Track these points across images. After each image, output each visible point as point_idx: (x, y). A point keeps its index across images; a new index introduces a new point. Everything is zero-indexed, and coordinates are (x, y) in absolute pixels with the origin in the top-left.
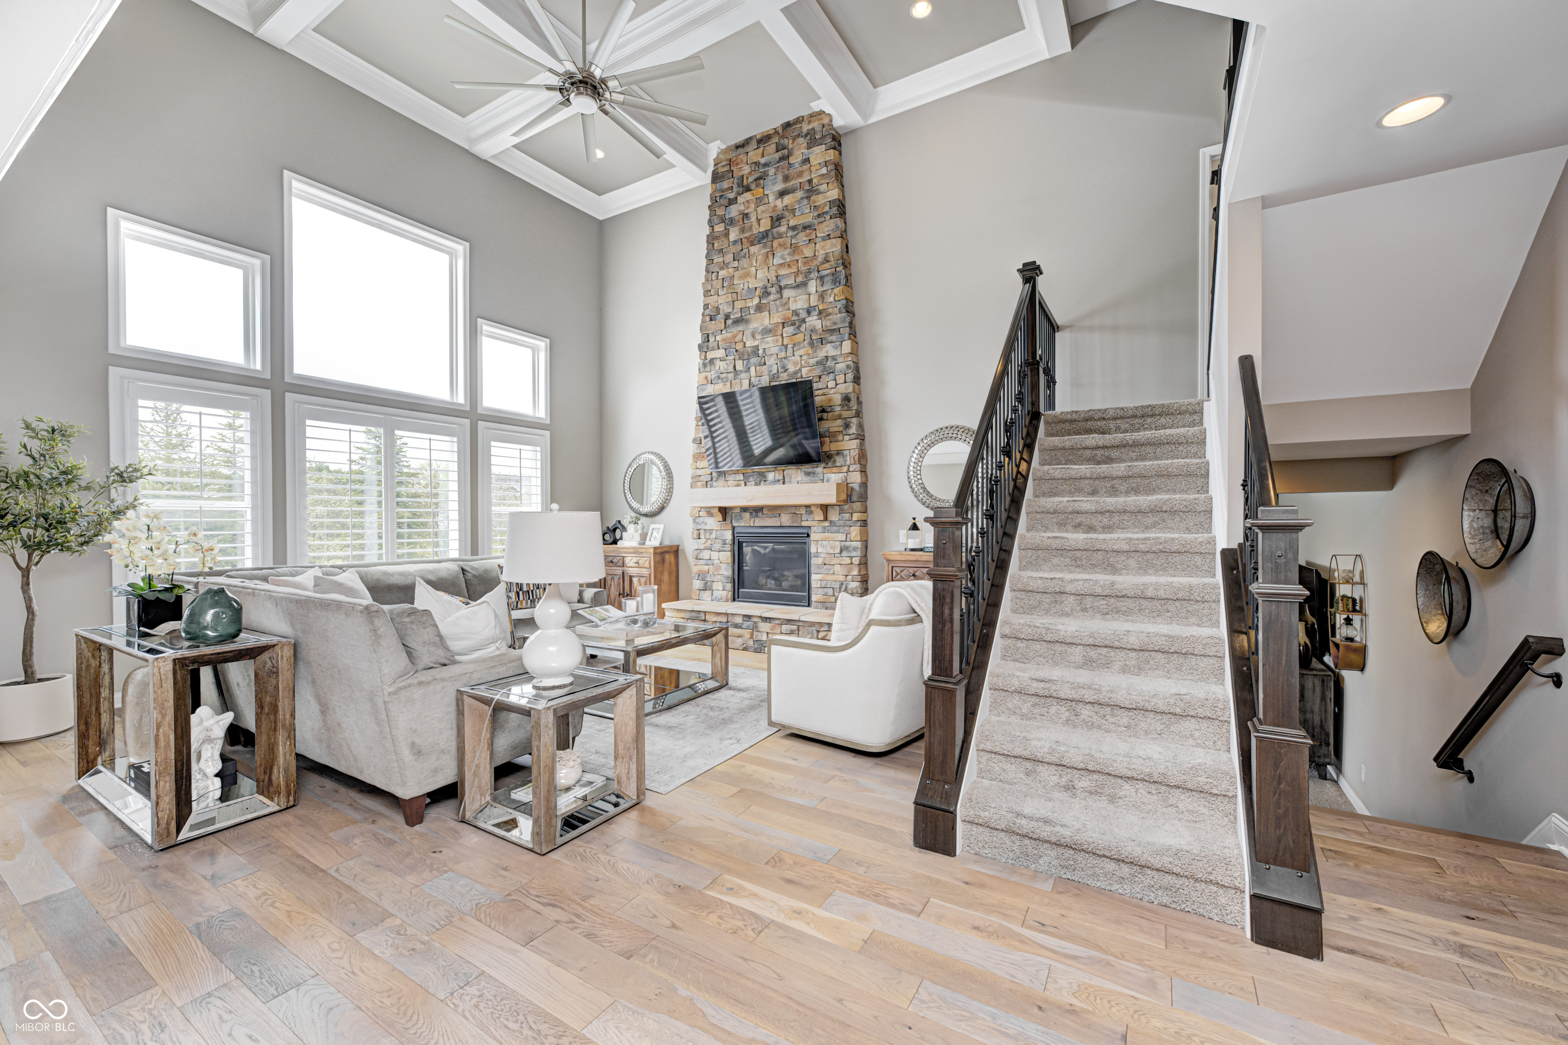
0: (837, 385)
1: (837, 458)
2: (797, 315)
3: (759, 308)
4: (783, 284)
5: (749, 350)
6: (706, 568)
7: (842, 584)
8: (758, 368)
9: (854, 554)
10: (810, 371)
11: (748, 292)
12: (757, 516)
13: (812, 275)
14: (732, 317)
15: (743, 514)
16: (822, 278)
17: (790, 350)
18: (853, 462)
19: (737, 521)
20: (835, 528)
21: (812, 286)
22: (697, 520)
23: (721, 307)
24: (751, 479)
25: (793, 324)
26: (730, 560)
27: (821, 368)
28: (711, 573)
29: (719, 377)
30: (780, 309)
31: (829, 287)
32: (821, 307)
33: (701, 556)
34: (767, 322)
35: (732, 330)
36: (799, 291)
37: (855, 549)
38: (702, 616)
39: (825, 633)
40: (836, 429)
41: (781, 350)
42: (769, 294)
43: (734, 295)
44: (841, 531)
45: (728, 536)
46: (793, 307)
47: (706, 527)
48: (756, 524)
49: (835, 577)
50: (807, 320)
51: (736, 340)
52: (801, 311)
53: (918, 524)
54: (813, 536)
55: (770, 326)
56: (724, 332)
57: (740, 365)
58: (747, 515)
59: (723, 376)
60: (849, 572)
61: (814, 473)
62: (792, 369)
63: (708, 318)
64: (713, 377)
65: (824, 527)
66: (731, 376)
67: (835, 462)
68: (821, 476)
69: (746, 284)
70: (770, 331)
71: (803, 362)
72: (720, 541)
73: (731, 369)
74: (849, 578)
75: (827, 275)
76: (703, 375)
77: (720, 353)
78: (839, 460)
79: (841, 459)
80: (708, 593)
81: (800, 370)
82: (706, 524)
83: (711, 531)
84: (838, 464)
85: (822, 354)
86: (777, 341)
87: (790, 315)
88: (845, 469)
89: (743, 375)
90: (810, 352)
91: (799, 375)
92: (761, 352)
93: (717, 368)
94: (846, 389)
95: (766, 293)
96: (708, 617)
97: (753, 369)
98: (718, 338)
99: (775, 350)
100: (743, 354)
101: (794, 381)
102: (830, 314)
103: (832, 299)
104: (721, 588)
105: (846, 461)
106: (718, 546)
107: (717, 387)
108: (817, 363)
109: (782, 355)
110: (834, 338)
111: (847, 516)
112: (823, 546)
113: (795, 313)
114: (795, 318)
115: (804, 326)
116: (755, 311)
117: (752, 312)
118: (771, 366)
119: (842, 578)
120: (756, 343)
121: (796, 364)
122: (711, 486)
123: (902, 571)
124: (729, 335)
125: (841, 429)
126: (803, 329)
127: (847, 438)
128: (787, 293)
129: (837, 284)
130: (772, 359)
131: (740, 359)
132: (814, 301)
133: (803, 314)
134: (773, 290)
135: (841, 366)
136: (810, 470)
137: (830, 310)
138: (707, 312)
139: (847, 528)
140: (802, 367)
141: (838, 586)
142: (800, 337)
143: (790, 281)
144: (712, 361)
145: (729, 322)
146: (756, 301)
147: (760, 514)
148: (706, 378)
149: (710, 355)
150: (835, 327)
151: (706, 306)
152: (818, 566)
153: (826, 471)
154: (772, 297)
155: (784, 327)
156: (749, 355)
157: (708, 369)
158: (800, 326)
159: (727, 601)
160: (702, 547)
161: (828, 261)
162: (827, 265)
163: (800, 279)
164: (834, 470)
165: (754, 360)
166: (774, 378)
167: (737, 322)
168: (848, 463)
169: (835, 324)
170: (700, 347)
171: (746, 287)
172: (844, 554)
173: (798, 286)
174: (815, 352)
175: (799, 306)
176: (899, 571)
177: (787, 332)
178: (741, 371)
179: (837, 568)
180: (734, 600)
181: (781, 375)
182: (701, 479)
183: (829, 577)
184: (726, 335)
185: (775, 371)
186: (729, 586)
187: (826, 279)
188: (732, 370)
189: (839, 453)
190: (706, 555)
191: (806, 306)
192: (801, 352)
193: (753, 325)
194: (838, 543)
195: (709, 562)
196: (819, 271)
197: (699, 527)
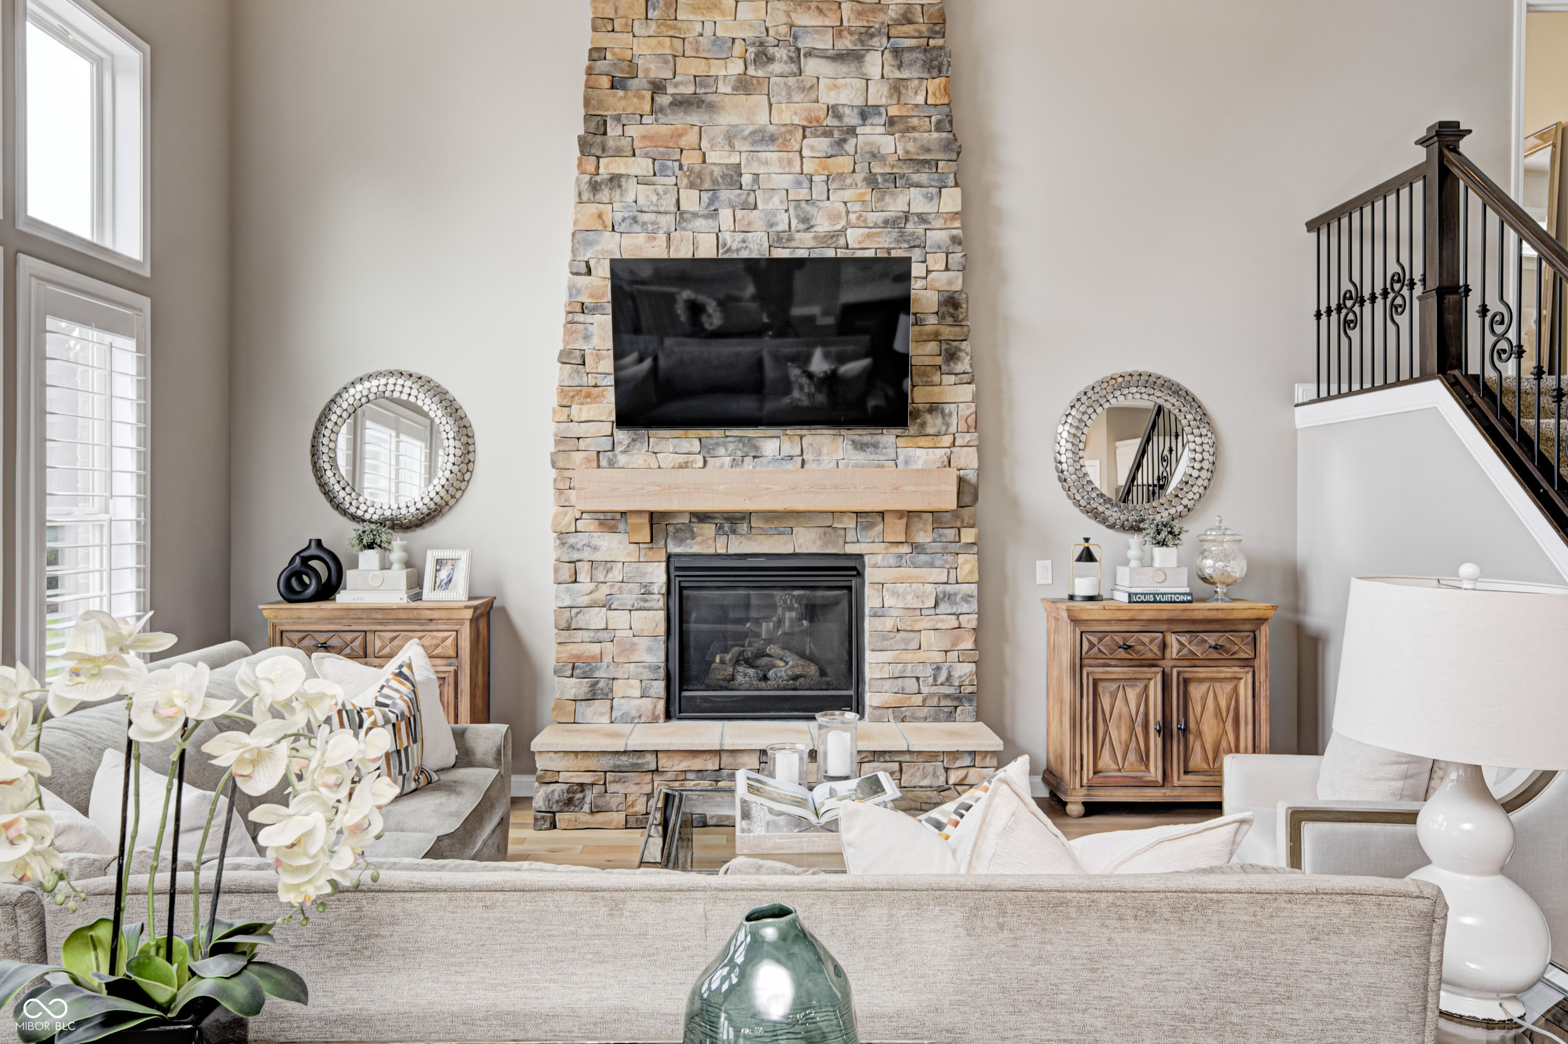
0: (928, 272)
1: (928, 418)
2: (839, 116)
3: (744, 85)
4: (805, 43)
5: (717, 171)
6: (596, 649)
7: (938, 669)
8: (739, 214)
9: (965, 608)
10: (868, 236)
11: (714, 43)
12: (734, 532)
13: (875, 42)
14: (670, 90)
15: (697, 527)
16: (897, 52)
17: (819, 190)
18: (963, 427)
19: (681, 541)
20: (923, 558)
21: (874, 64)
22: (572, 540)
23: (640, 62)
24: (721, 451)
25: (828, 133)
26: (662, 629)
27: (895, 233)
28: (607, 659)
29: (635, 220)
30: (797, 97)
31: (916, 75)
32: (894, 111)
33: (581, 621)
34: (762, 118)
35: (671, 118)
36: (843, 69)
37: (967, 598)
38: (650, 762)
39: (961, 773)
40: (928, 361)
41: (799, 184)
42: (771, 59)
43: (678, 43)
44: (938, 563)
45: (657, 575)
46: (828, 97)
47: (597, 557)
48: (731, 551)
49: (921, 656)
50: (859, 130)
51: (683, 143)
52: (847, 111)
53: (1093, 549)
54: (870, 574)
55: (772, 129)
56: (646, 120)
57: (691, 200)
58: (709, 529)
59: (645, 217)
60: (954, 644)
61: (875, 446)
62: (823, 226)
63: (605, 82)
64: (619, 216)
65: (900, 556)
66: (667, 221)
67: (923, 425)
68: (891, 452)
69: (709, 26)
70: (773, 139)
71: (853, 217)
72: (636, 588)
73: (669, 203)
74: (953, 656)
75: (911, 49)
76: (593, 208)
77: (641, 166)
78: (933, 423)
79: (939, 421)
80: (600, 706)
81: (844, 230)
82: (596, 549)
83: (608, 564)
84: (930, 430)
85: (897, 204)
86: (790, 162)
87: (822, 114)
88: (947, 440)
89: (700, 223)
90: (868, 198)
91: (842, 242)
92: (746, 179)
93: (630, 198)
94: (950, 283)
95: (763, 57)
96: (664, 762)
97: (725, 215)
98: (631, 131)
99: (786, 181)
100: (700, 176)
101: (830, 253)
102: (914, 129)
103: (920, 99)
104: (637, 693)
105: (948, 425)
106: (630, 597)
107: (626, 240)
108: (886, 222)
109: (803, 193)
110: (923, 178)
111: (951, 533)
112: (895, 594)
113: (833, 110)
114: (830, 121)
115: (852, 141)
116: (735, 88)
117: (724, 88)
118: (772, 212)
119: (938, 657)
120: (735, 160)
121: (835, 217)
122: (612, 464)
123: (1100, 640)
124: (663, 130)
125: (939, 360)
126: (850, 147)
127: (952, 379)
128: (812, 66)
129: (935, 73)
130: (776, 200)
131: (692, 186)
132: (878, 94)
133: (851, 118)
134: (781, 53)
135: (937, 237)
136: (866, 439)
137: (915, 122)
138: (601, 66)
139: (950, 558)
140: (849, 224)
141: (929, 671)
142: (843, 163)
143: (824, 42)
144: (615, 180)
145: (664, 100)
146: (736, 67)
147: (743, 527)
148: (600, 216)
149: (609, 167)
150: (927, 157)
151: (597, 54)
152: (883, 636)
153: (901, 442)
154: (777, 67)
155: (804, 137)
156: (714, 181)
157: (604, 195)
158: (844, 140)
159: (654, 720)
160: (584, 601)
161: (910, 22)
162: (908, 29)
163: (847, 43)
164: (922, 441)
165: (725, 195)
166: (780, 239)
167: (682, 103)
168: (953, 429)
169: (928, 150)
170: (584, 145)
171: (708, 31)
172: (944, 608)
173: (840, 57)
174: (881, 199)
175: (843, 100)
176: (1094, 640)
177: (812, 148)
178: (695, 215)
179: (928, 638)
180: (668, 716)
181: (798, 236)
182: (582, 444)
183: (909, 657)
184: (650, 126)
185: (783, 226)
186: (659, 687)
187: (907, 57)
188: (673, 208)
189: (934, 408)
190: (596, 618)
191: (860, 102)
192: (848, 194)
193: (727, 119)
194: (930, 588)
195: (602, 635)
196: (889, 38)
197: (575, 556)
